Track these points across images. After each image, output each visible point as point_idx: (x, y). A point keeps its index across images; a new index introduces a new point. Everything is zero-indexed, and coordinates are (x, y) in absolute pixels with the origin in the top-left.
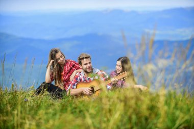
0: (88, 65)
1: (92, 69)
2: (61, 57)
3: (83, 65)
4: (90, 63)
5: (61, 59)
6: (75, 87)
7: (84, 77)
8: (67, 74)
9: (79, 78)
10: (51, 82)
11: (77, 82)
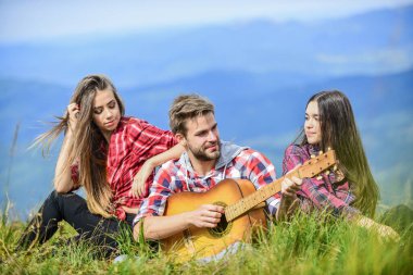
2: (111, 106)
3: (190, 135)
5: (107, 113)
6: (161, 210)
7: (192, 175)
8: (121, 163)
9: (173, 179)
10: (73, 189)
11: (168, 192)
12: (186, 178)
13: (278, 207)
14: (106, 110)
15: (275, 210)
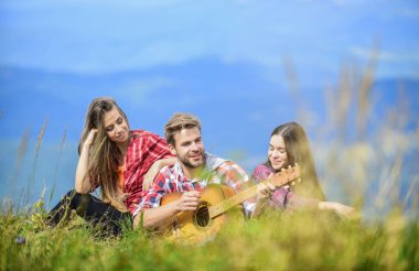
0: (194, 147)
1: (205, 158)
2: (119, 122)
3: (178, 146)
4: (197, 140)
5: (118, 128)
6: (156, 205)
7: (182, 179)
8: (136, 168)
9: (167, 181)
10: (90, 191)
11: (162, 192)
12: (176, 181)
13: (253, 210)
14: (116, 126)
15: (250, 213)
